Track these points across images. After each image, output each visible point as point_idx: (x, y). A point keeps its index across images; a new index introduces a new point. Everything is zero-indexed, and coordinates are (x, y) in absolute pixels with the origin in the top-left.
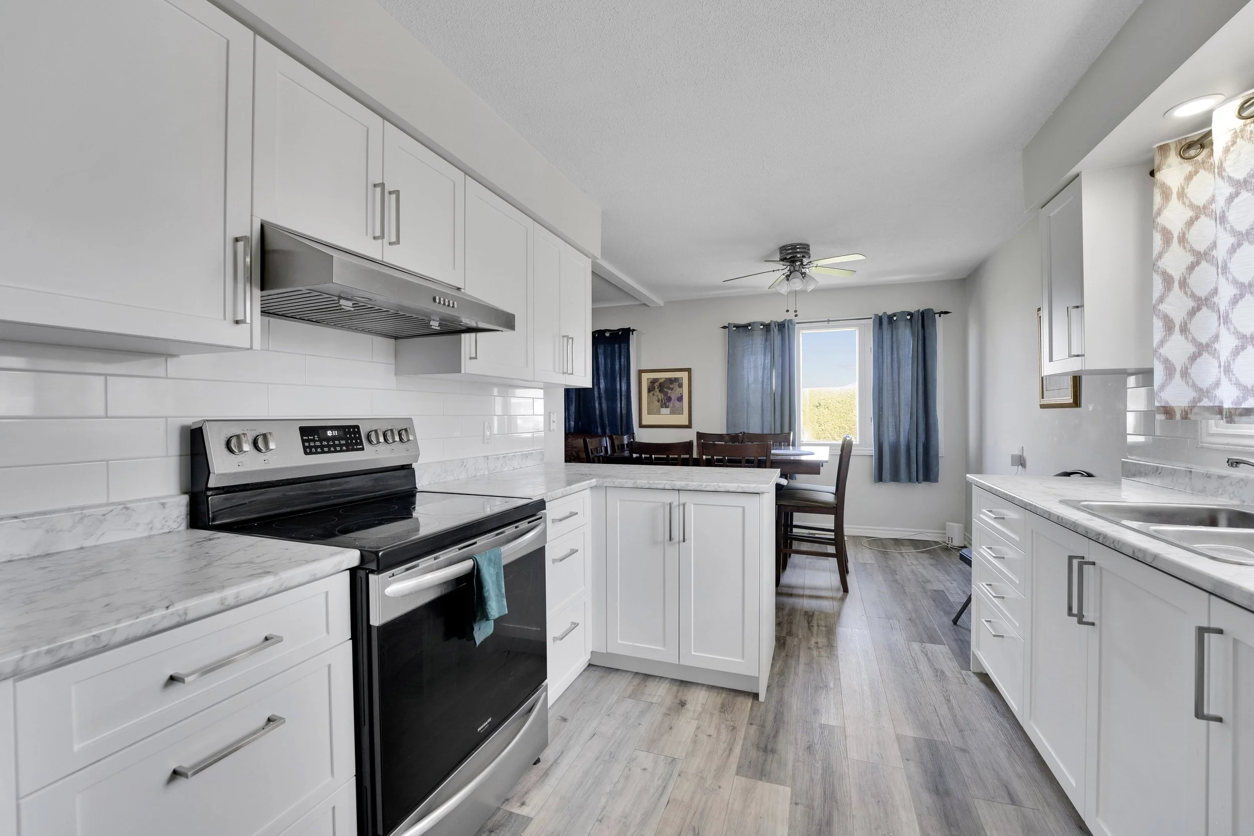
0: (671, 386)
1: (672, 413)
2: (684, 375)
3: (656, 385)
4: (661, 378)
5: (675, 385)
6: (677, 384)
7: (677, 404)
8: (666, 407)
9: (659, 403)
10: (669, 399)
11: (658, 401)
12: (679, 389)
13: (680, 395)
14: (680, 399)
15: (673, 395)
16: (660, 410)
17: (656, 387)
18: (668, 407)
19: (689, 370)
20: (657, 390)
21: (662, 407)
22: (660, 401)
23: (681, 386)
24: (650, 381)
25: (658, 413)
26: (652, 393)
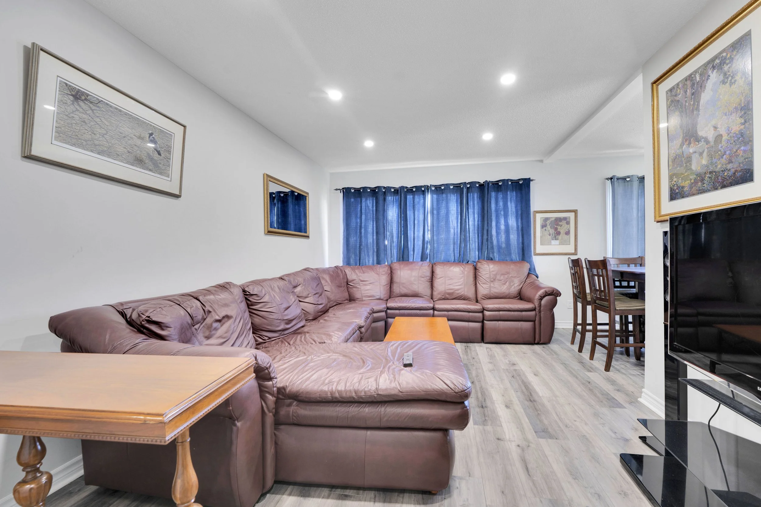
0: (560, 223)
1: (561, 244)
2: (572, 215)
3: (548, 222)
4: (552, 218)
5: (563, 223)
6: (565, 221)
7: (566, 237)
8: (556, 240)
9: (550, 237)
10: (559, 233)
11: (550, 235)
12: (566, 226)
13: (567, 230)
14: (568, 233)
15: (562, 230)
16: (551, 242)
17: (548, 224)
18: (558, 240)
19: (575, 212)
20: (548, 227)
21: (552, 240)
22: (551, 235)
23: (568, 223)
24: (542, 219)
25: (550, 244)
26: (545, 228)
